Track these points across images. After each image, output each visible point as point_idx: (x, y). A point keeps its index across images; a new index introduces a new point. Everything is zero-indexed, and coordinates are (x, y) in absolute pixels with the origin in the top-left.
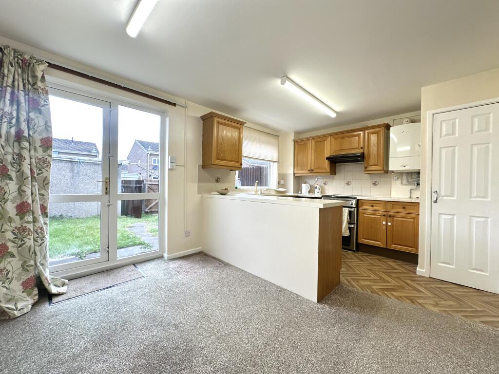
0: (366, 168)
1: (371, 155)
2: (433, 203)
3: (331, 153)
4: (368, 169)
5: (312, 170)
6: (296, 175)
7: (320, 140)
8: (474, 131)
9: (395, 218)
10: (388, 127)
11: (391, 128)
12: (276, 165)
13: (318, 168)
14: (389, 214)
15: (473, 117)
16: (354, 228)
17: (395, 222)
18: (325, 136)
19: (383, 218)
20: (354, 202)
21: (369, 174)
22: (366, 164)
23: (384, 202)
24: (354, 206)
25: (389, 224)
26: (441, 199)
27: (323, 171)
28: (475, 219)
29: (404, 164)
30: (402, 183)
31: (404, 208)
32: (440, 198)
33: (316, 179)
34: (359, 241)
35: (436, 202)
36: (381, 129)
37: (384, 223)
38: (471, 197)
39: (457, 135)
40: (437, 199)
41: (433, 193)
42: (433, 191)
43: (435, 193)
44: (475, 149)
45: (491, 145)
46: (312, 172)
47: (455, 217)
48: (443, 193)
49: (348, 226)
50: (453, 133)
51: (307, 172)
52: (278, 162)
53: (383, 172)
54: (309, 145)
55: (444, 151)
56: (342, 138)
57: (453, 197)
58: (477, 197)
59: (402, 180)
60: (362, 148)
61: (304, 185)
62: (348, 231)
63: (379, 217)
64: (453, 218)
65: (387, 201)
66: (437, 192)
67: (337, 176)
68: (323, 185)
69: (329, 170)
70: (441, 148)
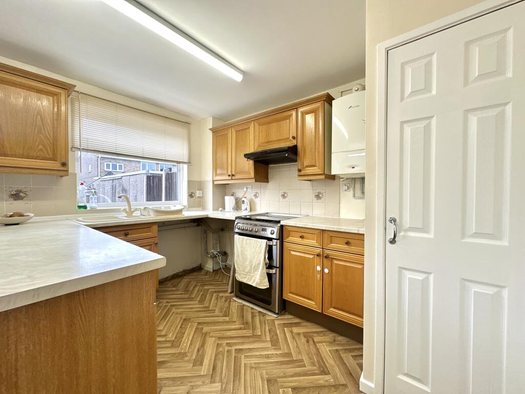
0: (300, 171)
1: (307, 148)
2: (388, 243)
3: (255, 148)
4: (302, 173)
5: (233, 175)
6: (216, 183)
7: (242, 127)
8: (471, 78)
9: (335, 262)
10: (329, 99)
11: (333, 102)
12: (186, 166)
13: (241, 173)
14: (327, 252)
15: (468, 44)
16: (275, 273)
17: (334, 268)
18: (248, 121)
19: (317, 259)
20: (276, 229)
21: (310, 180)
22: (299, 164)
23: (318, 231)
24: (274, 236)
25: (326, 271)
26: (404, 236)
27: (246, 176)
28: (475, 288)
29: (353, 164)
30: (354, 196)
31: (347, 243)
32: (402, 234)
33: (245, 189)
34: (285, 297)
35: (393, 241)
36: (319, 104)
37: (319, 268)
38: (464, 235)
39: (434, 92)
40: (395, 236)
41: (388, 222)
42: (388, 218)
43: (391, 221)
44: (473, 120)
45: (509, 109)
46: (233, 178)
47: (432, 277)
48: (407, 222)
49: (265, 271)
50: (427, 88)
51: (227, 178)
52: (189, 163)
53: (323, 177)
54: (230, 135)
55: (408, 129)
56: (269, 123)
57: (427, 232)
58: (477, 235)
59: (354, 191)
60: (294, 138)
61: (227, 198)
62: (266, 280)
63: (311, 257)
64: (427, 279)
65: (323, 230)
66: (395, 221)
67: (271, 184)
68: (254, 198)
69: (252, 175)
70: (403, 123)
